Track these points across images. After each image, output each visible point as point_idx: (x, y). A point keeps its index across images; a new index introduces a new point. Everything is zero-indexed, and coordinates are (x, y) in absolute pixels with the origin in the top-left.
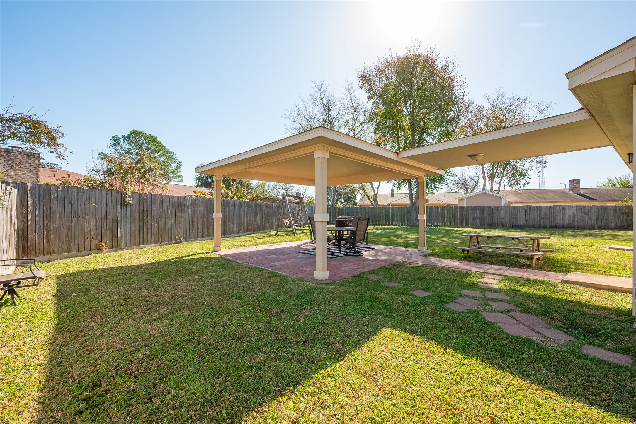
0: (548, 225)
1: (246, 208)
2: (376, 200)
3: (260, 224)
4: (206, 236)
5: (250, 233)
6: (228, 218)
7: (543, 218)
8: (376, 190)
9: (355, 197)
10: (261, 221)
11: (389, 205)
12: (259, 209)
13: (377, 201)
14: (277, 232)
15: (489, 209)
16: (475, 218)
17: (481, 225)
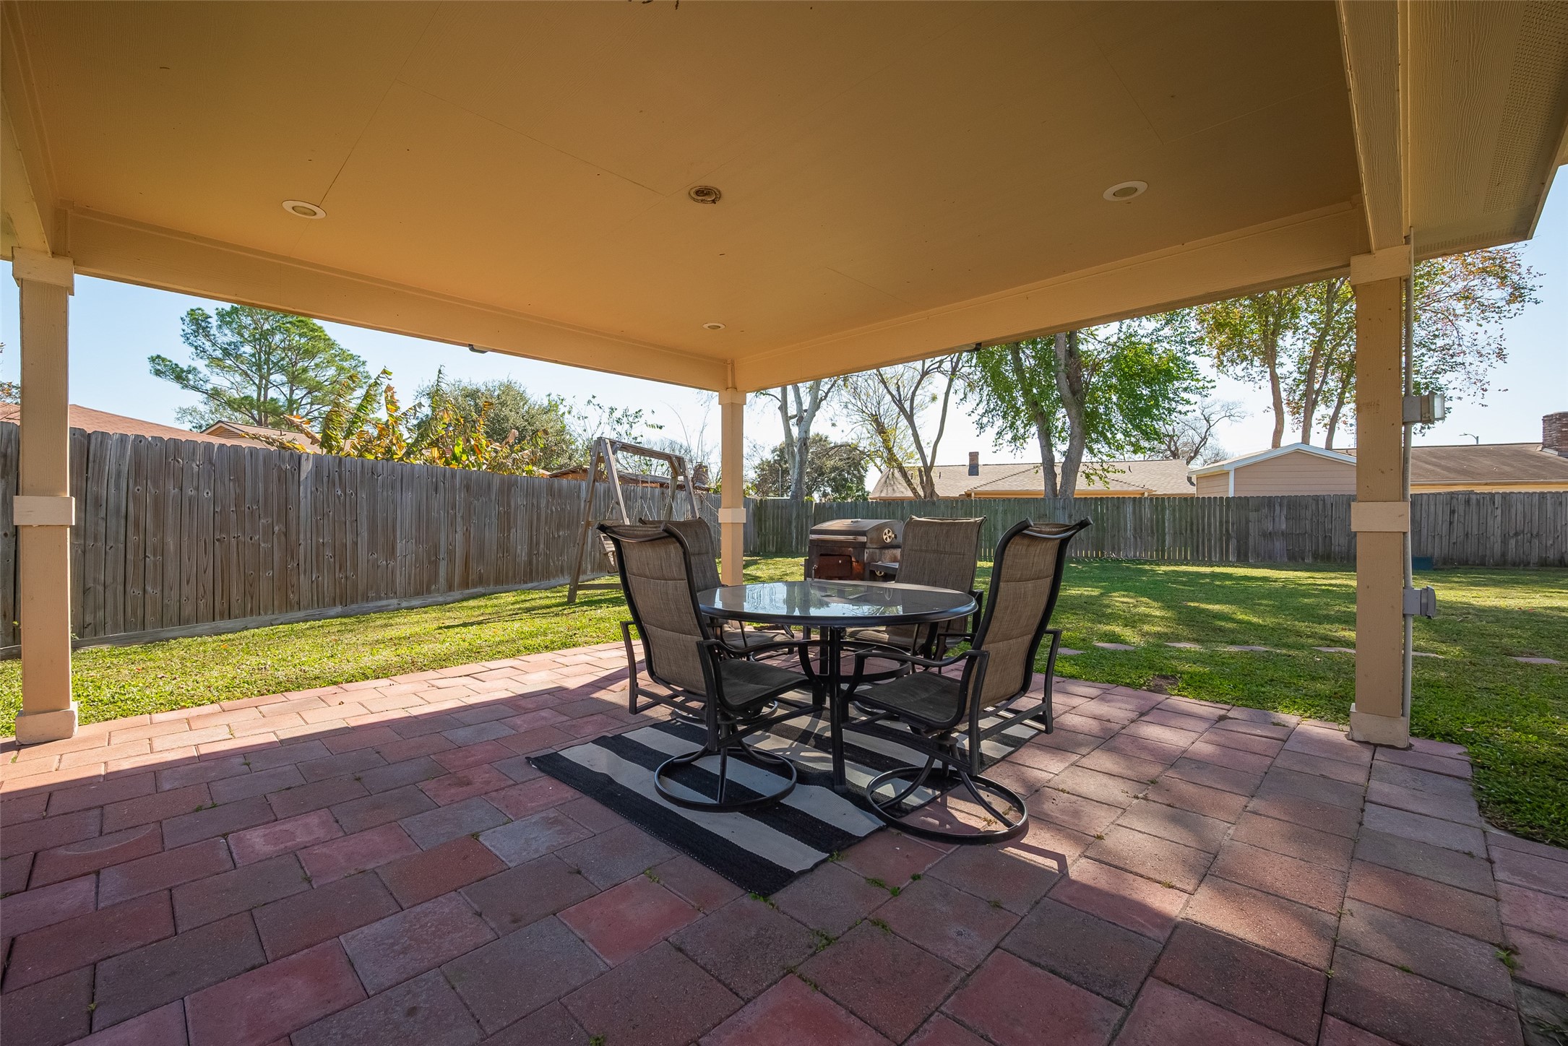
0: (1534, 557)
1: (460, 497)
2: (928, 484)
3: (524, 557)
4: (235, 610)
5: (480, 590)
6: (364, 534)
7: (1516, 534)
8: (928, 452)
9: (861, 479)
10: (533, 545)
11: (968, 495)
12: (519, 500)
13: (932, 485)
14: (576, 587)
15: (1321, 503)
16: (1270, 533)
17: (1289, 559)
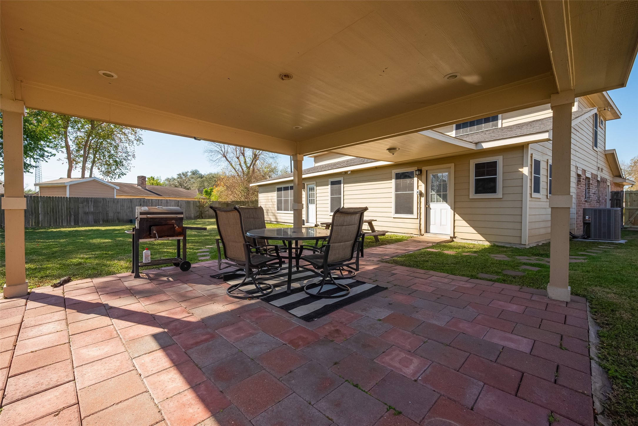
15: (105, 201)
16: (87, 213)
17: (94, 222)
